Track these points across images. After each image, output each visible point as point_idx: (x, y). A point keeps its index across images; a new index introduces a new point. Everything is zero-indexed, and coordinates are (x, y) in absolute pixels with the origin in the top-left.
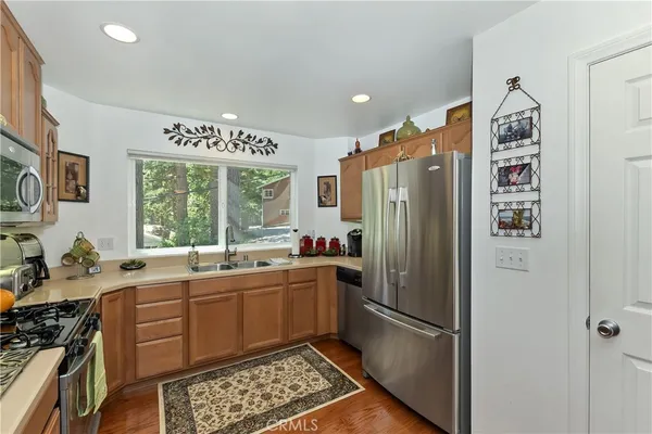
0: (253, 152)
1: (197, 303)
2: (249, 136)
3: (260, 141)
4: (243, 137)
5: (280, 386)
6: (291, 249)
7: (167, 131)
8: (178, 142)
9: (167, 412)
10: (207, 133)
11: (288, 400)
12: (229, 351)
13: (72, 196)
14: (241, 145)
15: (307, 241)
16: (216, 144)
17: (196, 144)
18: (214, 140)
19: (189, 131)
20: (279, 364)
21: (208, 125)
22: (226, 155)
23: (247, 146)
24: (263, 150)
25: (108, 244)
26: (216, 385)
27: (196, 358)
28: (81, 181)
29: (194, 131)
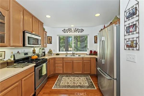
0: (78, 32)
1: (65, 62)
2: (78, 29)
3: (80, 30)
4: (76, 29)
5: (78, 82)
6: (87, 53)
7: (63, 31)
8: (64, 32)
9: (58, 80)
10: (70, 30)
11: (78, 85)
12: (70, 72)
13: (49, 43)
14: (76, 31)
15: (91, 51)
16: (71, 32)
17: (67, 32)
18: (71, 31)
19: (66, 30)
20: (80, 77)
21: (69, 28)
22: (73, 34)
23: (77, 31)
24: (80, 31)
25: (54, 51)
26: (67, 78)
27: (65, 72)
28: (51, 41)
29: (67, 30)
